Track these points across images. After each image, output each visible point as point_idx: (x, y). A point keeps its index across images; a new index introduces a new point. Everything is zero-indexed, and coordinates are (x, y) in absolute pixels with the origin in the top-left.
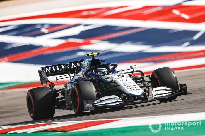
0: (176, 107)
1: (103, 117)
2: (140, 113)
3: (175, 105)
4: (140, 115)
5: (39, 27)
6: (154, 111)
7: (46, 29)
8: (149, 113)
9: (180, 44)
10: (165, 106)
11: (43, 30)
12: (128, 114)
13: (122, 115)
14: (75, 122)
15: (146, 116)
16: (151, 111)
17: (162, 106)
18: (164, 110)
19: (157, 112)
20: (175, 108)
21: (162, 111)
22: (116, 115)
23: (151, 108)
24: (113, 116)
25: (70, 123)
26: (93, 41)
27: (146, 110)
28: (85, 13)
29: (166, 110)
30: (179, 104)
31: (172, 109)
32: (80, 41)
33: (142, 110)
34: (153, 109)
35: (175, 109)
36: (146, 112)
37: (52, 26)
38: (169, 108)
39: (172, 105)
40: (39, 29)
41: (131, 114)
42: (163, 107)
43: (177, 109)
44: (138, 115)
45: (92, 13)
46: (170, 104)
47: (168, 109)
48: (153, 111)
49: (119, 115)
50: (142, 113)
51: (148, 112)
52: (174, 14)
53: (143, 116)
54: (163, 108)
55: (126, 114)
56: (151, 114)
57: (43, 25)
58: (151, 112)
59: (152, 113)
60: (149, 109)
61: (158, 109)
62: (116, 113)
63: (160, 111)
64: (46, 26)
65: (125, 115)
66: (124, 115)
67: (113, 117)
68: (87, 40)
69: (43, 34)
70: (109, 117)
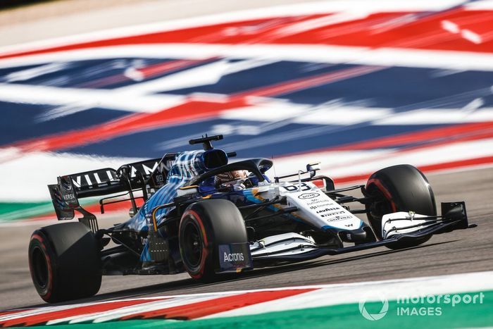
0: (450, 256)
1: (277, 282)
2: (365, 272)
3: (448, 253)
4: (365, 277)
5: (119, 65)
6: (400, 266)
7: (139, 70)
8: (386, 272)
9: (460, 104)
10: (425, 254)
11: (132, 73)
12: (336, 275)
13: (321, 277)
14: (209, 296)
15: (380, 280)
16: (391, 266)
17: (418, 255)
18: (422, 265)
19: (406, 269)
20: (449, 259)
21: (417, 266)
22: (306, 279)
23: (392, 258)
24: (300, 279)
25: (198, 297)
26: (251, 99)
27: (379, 264)
28: (231, 32)
29: (426, 264)
30: (458, 250)
31: (441, 262)
32: (220, 98)
33: (368, 265)
34: (396, 263)
35: (449, 262)
36: (380, 270)
37: (152, 62)
38: (434, 258)
39: (442, 252)
40: (121, 71)
41: (342, 275)
42: (420, 256)
43: (455, 261)
44: (361, 278)
45: (249, 30)
46: (437, 250)
47: (431, 261)
48: (397, 266)
49: (314, 277)
50: (370, 271)
51: (384, 270)
52: (446, 31)
53: (370, 278)
54: (421, 260)
55: (330, 276)
56: (392, 274)
57: (129, 61)
58: (392, 269)
59: (394, 271)
60: (387, 263)
61: (407, 261)
62: (306, 273)
63: (414, 266)
64: (139, 64)
65: (328, 278)
66: (326, 276)
67: (299, 281)
68: (236, 98)
69: (131, 82)
70: (290, 282)
